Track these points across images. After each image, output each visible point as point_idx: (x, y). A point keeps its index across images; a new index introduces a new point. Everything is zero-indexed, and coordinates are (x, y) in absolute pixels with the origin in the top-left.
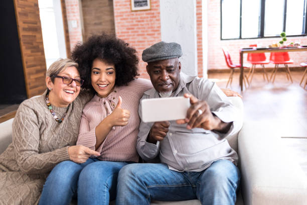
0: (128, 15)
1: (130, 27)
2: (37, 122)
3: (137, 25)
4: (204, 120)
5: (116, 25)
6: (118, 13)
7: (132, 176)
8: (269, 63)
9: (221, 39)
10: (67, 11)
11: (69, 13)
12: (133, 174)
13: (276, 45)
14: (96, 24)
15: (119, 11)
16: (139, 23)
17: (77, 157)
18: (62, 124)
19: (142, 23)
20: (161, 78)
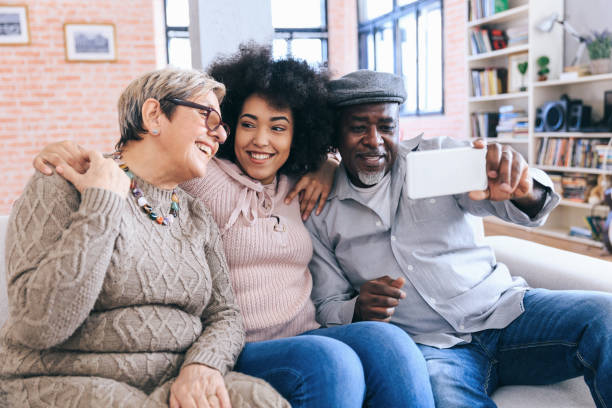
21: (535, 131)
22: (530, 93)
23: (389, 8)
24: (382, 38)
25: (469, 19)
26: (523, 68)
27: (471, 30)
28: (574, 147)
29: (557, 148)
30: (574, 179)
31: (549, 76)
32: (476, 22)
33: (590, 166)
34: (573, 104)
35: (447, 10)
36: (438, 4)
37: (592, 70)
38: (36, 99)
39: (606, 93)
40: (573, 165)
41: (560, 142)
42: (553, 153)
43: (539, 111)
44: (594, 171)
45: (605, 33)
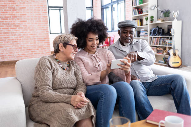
9: (50, 33)
21: (150, 36)
22: (149, 26)
23: (110, 2)
24: (108, 10)
25: (132, 6)
26: (147, 19)
27: (133, 9)
28: (160, 40)
29: (155, 40)
30: (160, 48)
31: (154, 21)
32: (134, 6)
33: (164, 45)
34: (160, 28)
35: (126, 3)
36: (124, 1)
37: (165, 20)
38: (14, 27)
39: (168, 26)
40: (159, 45)
41: (156, 39)
42: (154, 41)
43: (151, 30)
44: (165, 46)
45: (168, 10)
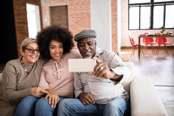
0: (76, 16)
1: (77, 22)
2: (15, 73)
3: (81, 21)
4: (104, 73)
5: (69, 21)
6: (70, 14)
7: (66, 106)
8: (155, 44)
10: (42, 13)
11: (43, 14)
12: (66, 104)
13: (159, 33)
14: (58, 20)
15: (71, 13)
16: (82, 20)
17: (36, 94)
18: (30, 75)
19: (84, 20)
20: (84, 49)
